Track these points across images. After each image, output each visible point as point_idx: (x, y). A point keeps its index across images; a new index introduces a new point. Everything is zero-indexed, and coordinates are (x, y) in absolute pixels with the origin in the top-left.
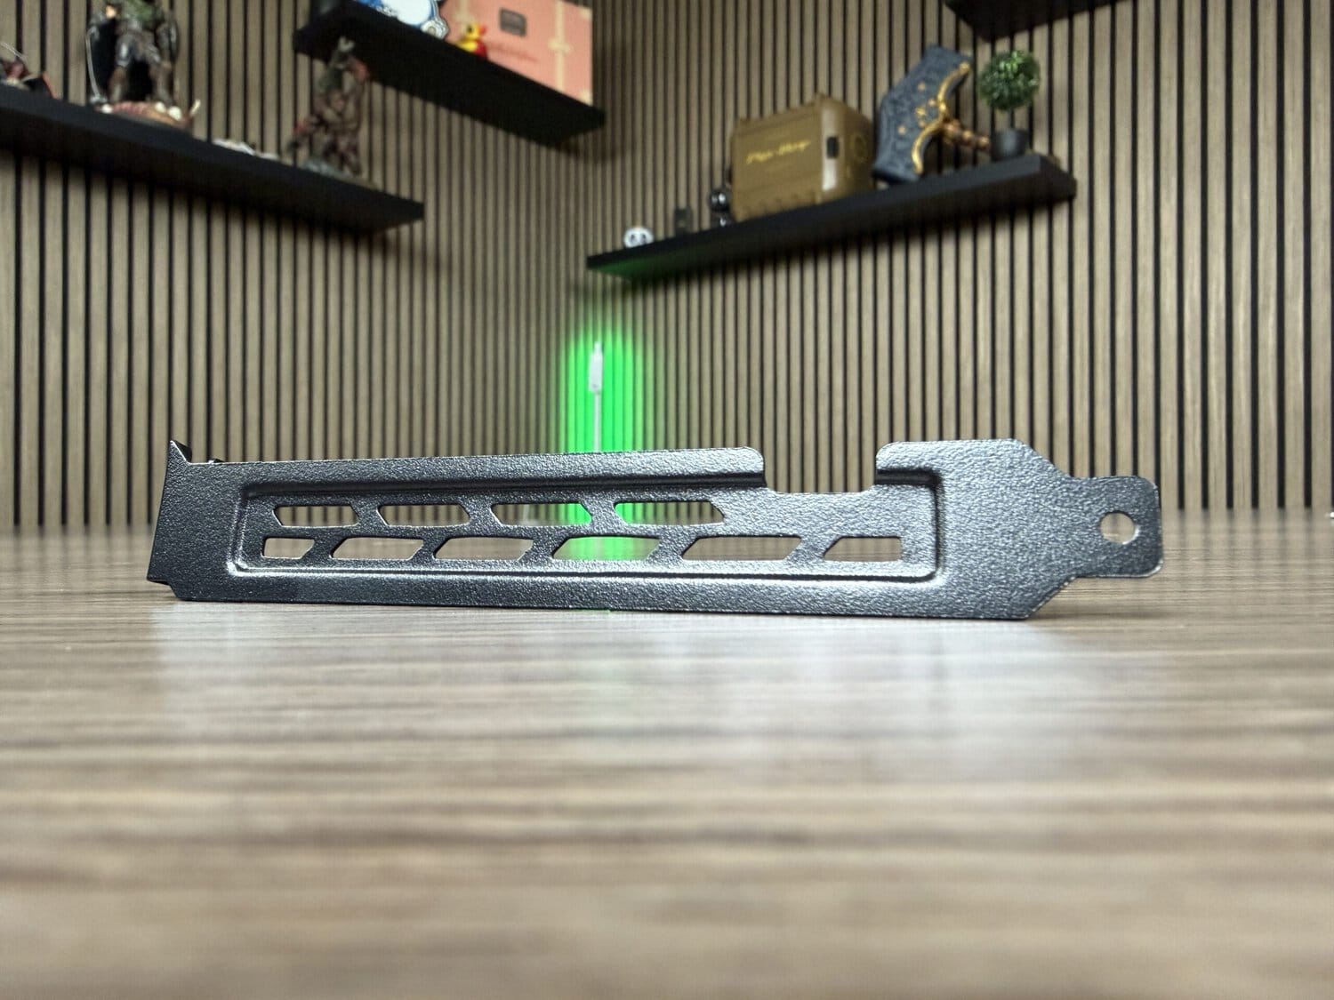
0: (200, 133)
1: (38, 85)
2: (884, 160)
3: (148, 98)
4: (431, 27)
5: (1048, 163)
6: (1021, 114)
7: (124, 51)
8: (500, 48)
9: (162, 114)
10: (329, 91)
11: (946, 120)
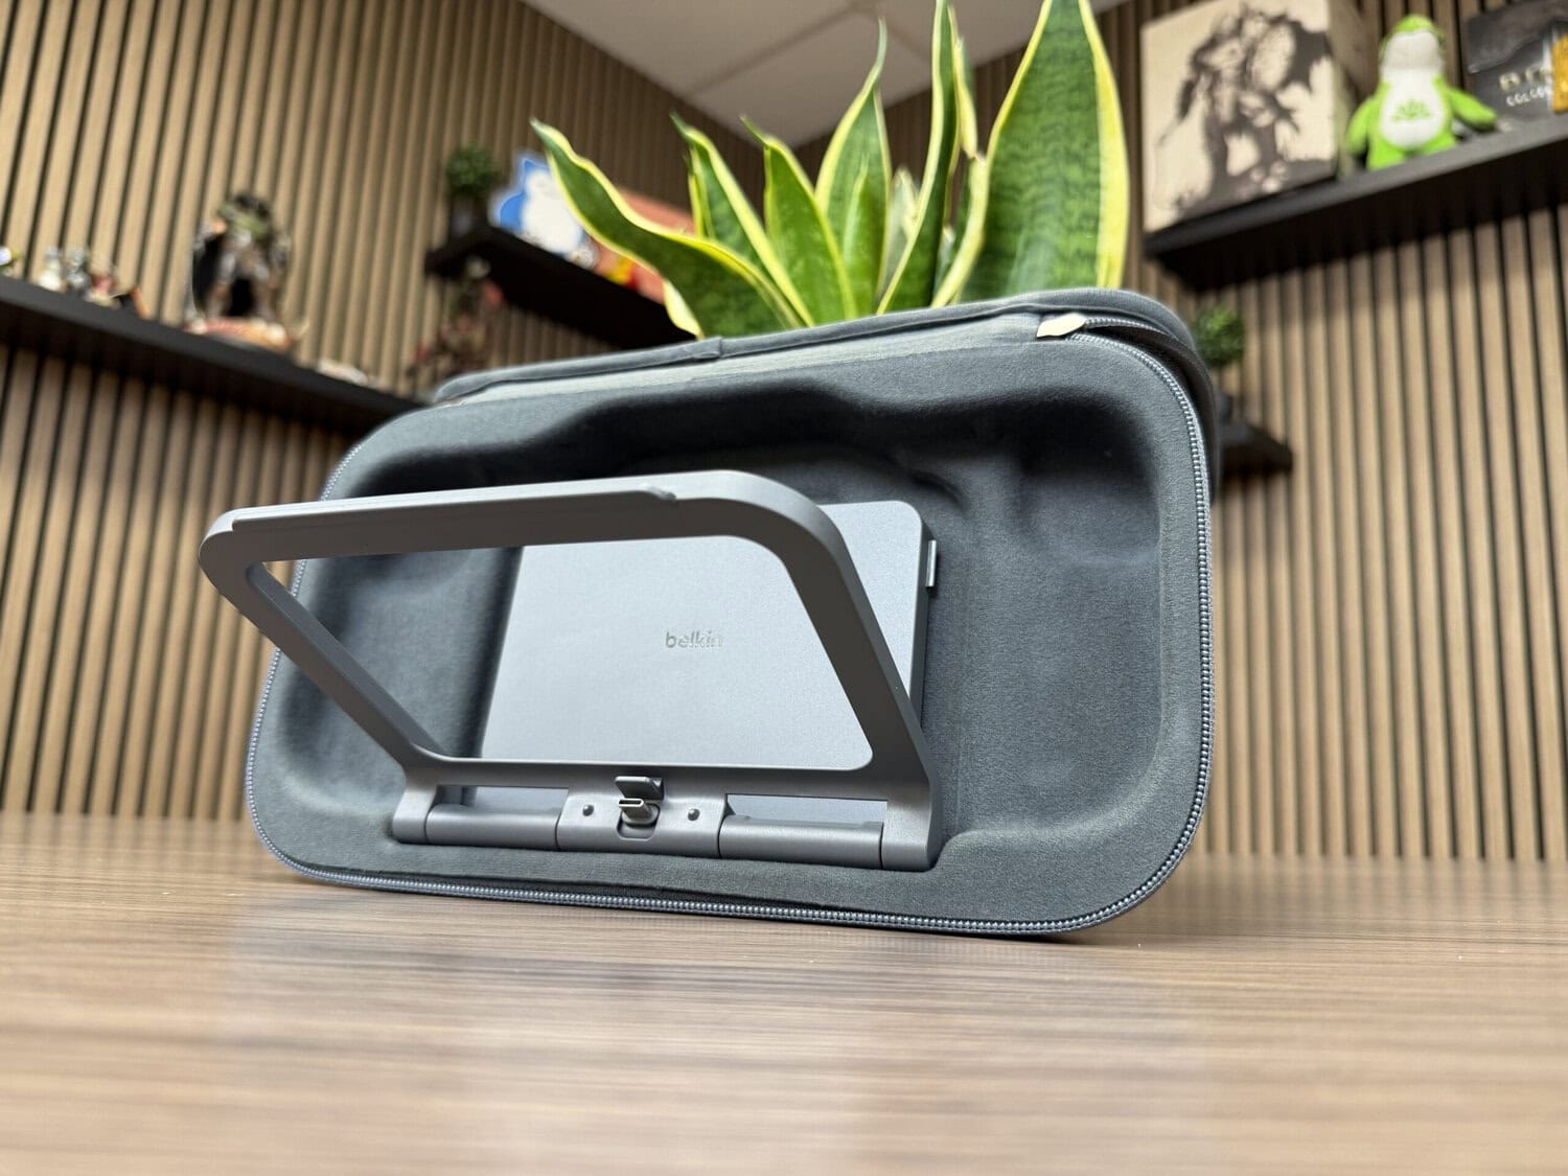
0: (304, 357)
1: (127, 300)
4: (578, 257)
5: (1262, 434)
6: (1231, 376)
7: (228, 269)
8: (654, 281)
9: (261, 337)
10: (454, 318)
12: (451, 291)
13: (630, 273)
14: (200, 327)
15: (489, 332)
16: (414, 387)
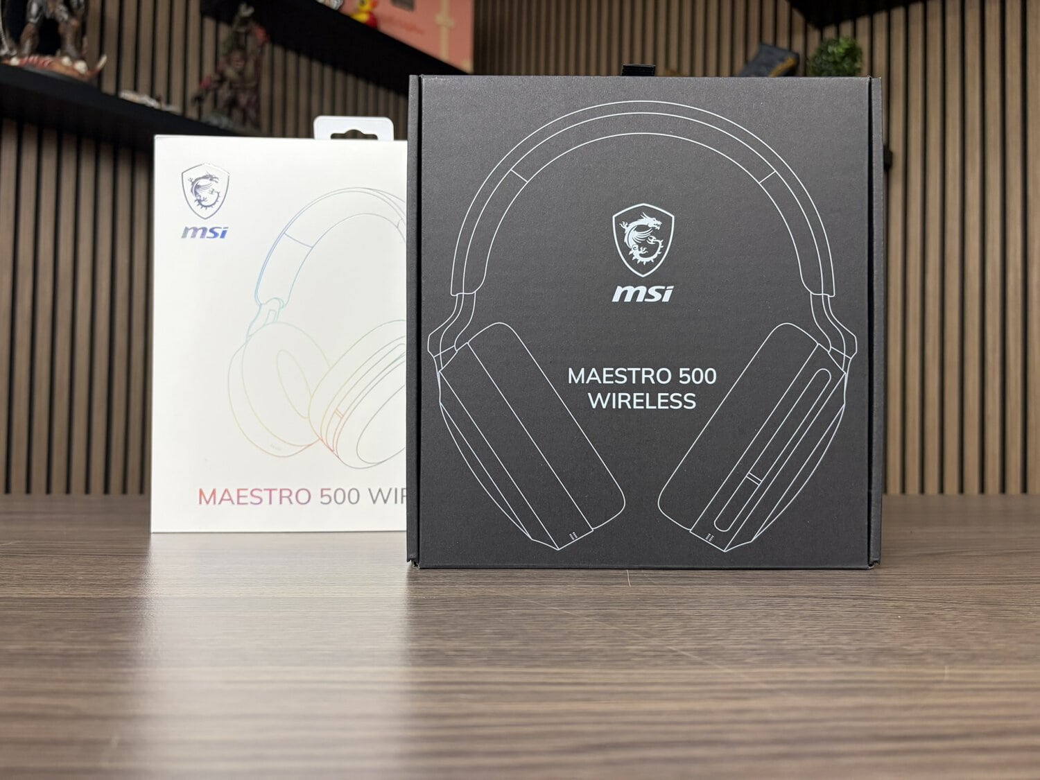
0: (108, 88)
8: (390, 20)
12: (225, 32)
13: (370, 13)
14: (15, 62)
15: (258, 65)
16: (200, 111)
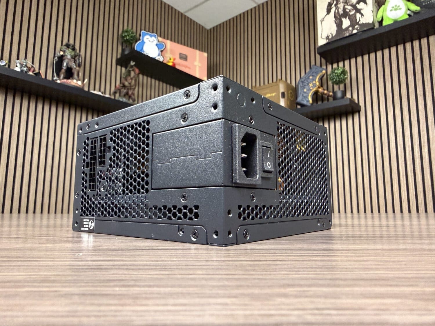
0: (86, 89)
1: (38, 74)
2: (299, 99)
3: (71, 78)
6: (342, 86)
7: (65, 64)
8: (179, 64)
9: (75, 83)
10: (126, 77)
11: (319, 87)
13: (173, 62)
16: (115, 97)
